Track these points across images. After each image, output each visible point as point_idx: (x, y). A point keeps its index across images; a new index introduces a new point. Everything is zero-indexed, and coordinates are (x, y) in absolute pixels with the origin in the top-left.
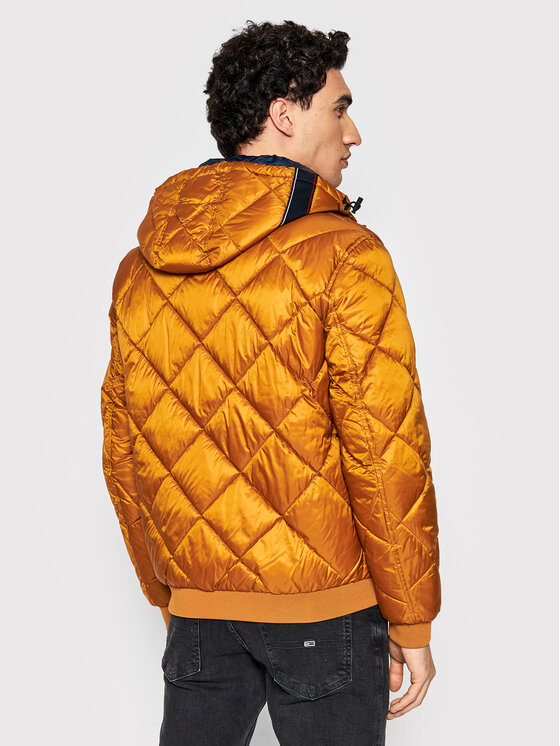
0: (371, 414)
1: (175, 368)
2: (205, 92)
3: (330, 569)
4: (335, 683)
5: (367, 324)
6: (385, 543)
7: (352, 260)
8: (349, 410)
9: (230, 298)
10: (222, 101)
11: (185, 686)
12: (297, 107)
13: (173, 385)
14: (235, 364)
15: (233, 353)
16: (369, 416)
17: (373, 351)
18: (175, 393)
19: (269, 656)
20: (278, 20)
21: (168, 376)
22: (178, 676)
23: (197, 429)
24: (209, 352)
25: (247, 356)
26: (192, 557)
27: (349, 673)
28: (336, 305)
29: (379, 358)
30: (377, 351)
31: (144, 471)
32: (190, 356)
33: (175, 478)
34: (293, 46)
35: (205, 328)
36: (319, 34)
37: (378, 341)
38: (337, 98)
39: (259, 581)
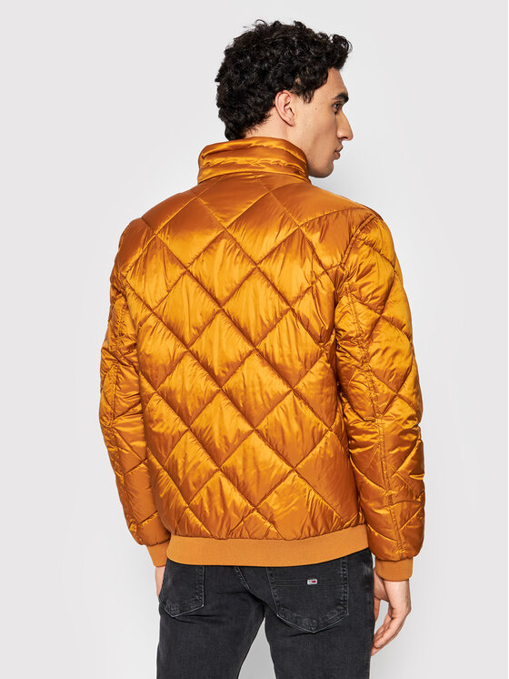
0: (376, 376)
1: (194, 332)
2: (216, 80)
3: (335, 514)
4: (334, 617)
5: (375, 295)
6: (380, 488)
7: (363, 236)
8: (357, 372)
9: (251, 267)
10: (231, 90)
11: (189, 620)
12: (300, 100)
13: (194, 347)
14: (256, 327)
15: (254, 316)
16: (374, 378)
17: (378, 320)
18: (195, 356)
19: (273, 594)
20: (288, 21)
21: (188, 339)
22: (181, 612)
23: (215, 388)
24: (229, 317)
25: (269, 321)
26: (210, 506)
27: (345, 608)
28: (349, 277)
29: (383, 325)
30: (381, 320)
31: (162, 426)
32: (210, 322)
33: (194, 433)
34: (300, 44)
35: (227, 294)
36: (324, 36)
37: (382, 311)
38: (336, 95)
39: (273, 529)
